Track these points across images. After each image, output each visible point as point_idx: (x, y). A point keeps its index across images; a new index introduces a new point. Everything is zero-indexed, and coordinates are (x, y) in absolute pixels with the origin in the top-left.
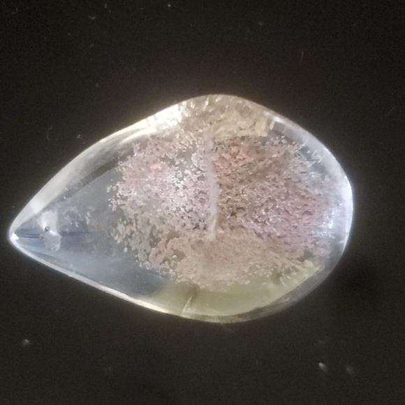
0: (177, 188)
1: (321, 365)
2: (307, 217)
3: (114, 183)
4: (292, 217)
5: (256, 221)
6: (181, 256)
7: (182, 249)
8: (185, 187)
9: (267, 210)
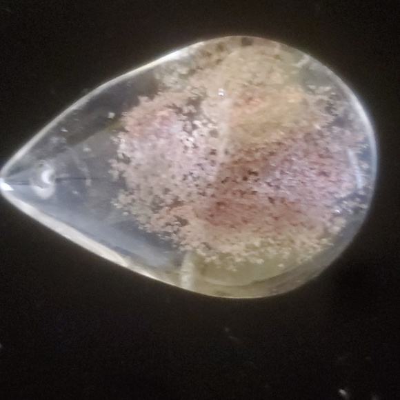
0: (186, 148)
1: (342, 392)
2: (323, 178)
3: (115, 134)
4: (307, 179)
5: (269, 185)
6: (184, 222)
7: (186, 217)
8: (195, 147)
9: (282, 173)
